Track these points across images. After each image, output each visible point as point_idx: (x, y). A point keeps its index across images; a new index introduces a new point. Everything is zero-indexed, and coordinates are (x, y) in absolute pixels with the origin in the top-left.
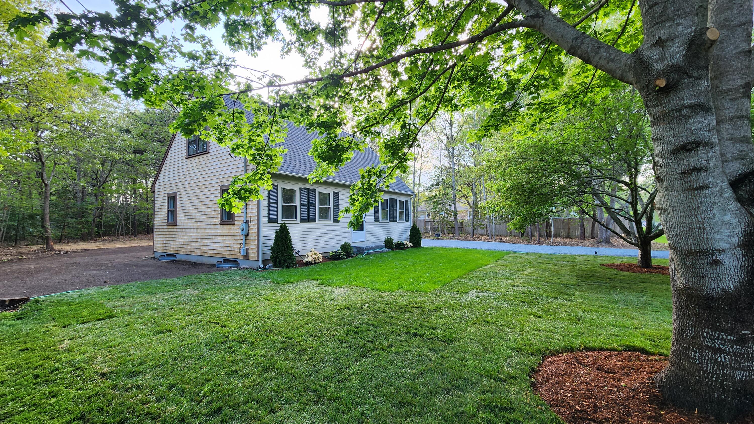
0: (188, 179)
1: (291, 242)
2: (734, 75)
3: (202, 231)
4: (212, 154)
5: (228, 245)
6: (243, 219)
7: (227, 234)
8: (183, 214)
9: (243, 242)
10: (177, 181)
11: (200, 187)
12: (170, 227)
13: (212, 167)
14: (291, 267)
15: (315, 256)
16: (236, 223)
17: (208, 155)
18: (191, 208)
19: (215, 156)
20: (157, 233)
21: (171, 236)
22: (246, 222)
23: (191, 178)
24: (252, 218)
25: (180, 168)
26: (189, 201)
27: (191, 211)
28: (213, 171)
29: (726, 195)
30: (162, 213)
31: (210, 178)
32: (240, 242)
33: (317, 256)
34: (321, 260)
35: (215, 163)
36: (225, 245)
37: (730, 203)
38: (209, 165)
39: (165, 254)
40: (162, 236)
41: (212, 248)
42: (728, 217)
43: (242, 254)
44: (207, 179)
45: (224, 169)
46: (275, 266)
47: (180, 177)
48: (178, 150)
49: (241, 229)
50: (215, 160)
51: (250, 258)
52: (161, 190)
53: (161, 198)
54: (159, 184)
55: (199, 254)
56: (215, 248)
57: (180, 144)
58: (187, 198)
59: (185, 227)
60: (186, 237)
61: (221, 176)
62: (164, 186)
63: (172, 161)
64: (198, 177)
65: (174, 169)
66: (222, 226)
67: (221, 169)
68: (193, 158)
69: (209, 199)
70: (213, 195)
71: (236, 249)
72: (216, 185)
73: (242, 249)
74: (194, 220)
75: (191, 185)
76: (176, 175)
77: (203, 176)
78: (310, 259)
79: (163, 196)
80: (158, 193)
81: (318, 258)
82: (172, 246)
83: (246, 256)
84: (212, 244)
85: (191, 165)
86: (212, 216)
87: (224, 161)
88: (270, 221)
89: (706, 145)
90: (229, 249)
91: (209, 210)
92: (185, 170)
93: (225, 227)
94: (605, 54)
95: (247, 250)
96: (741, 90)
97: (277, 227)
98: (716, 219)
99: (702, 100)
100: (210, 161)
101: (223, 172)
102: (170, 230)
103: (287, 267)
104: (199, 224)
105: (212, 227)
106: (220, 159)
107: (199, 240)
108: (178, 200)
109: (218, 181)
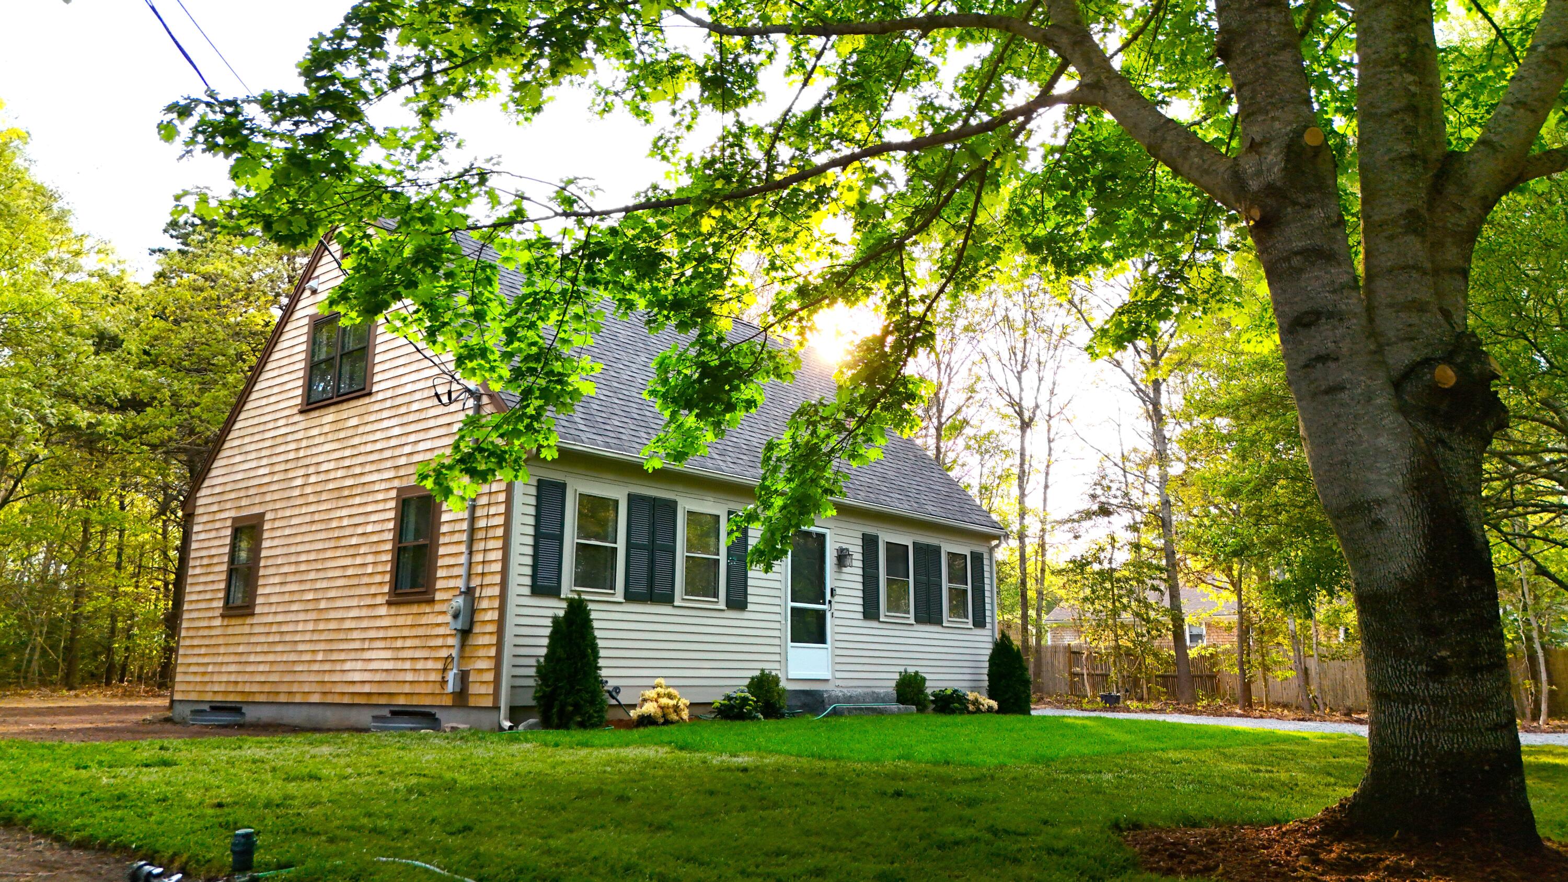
0: (302, 472)
1: (595, 649)
2: (1387, 196)
3: (332, 625)
4: (380, 396)
5: (407, 665)
6: (461, 583)
7: (406, 632)
8: (277, 580)
9: (454, 652)
10: (266, 480)
11: (336, 495)
12: (233, 621)
13: (378, 436)
14: (594, 726)
15: (664, 701)
16: (438, 596)
17: (367, 400)
18: (303, 558)
19: (388, 404)
20: (188, 642)
21: (231, 649)
22: (469, 592)
23: (311, 470)
24: (488, 580)
25: (279, 440)
26: (299, 539)
27: (303, 567)
28: (379, 446)
29: (1378, 401)
30: (211, 578)
31: (368, 468)
32: (444, 653)
33: (672, 702)
34: (685, 715)
35: (386, 424)
36: (400, 665)
37: (1386, 414)
38: (369, 428)
39: (206, 707)
40: (203, 651)
41: (357, 677)
42: (1383, 440)
43: (450, 688)
44: (358, 470)
45: (412, 438)
46: (546, 723)
47: (277, 468)
48: (276, 390)
49: (451, 612)
50: (385, 414)
51: (472, 702)
52: (215, 508)
53: (213, 534)
54: (208, 491)
55: (315, 699)
56: (367, 677)
57: (284, 370)
58: (293, 531)
59: (280, 618)
60: (279, 648)
61: (403, 461)
62: (226, 497)
63: (256, 421)
64: (331, 465)
65: (261, 445)
66: (393, 610)
67: (403, 440)
68: (323, 412)
69: (360, 530)
70: (374, 518)
71: (433, 677)
72: (384, 486)
73: (450, 676)
74: (310, 596)
75: (308, 490)
76: (265, 462)
77: (347, 463)
78: (650, 708)
79: (218, 525)
80: (205, 518)
81: (676, 708)
82: (233, 678)
83: (461, 697)
84: (359, 665)
85: (315, 432)
86: (365, 580)
87: (411, 418)
88: (538, 590)
89: (1330, 315)
90: (409, 677)
91: (359, 561)
92: (293, 446)
93: (403, 610)
94: (1196, 160)
95: (464, 676)
96: (1402, 222)
97: (558, 608)
98: (1365, 445)
99: (1318, 241)
100: (373, 418)
101: (408, 449)
102: (230, 631)
103: (583, 725)
104: (323, 605)
105: (364, 612)
106: (403, 410)
107: (320, 657)
108: (266, 535)
109: (391, 474)
